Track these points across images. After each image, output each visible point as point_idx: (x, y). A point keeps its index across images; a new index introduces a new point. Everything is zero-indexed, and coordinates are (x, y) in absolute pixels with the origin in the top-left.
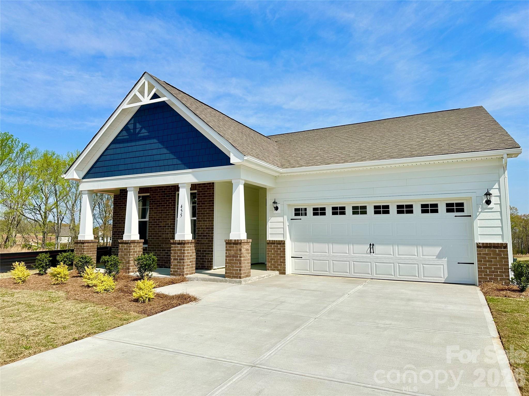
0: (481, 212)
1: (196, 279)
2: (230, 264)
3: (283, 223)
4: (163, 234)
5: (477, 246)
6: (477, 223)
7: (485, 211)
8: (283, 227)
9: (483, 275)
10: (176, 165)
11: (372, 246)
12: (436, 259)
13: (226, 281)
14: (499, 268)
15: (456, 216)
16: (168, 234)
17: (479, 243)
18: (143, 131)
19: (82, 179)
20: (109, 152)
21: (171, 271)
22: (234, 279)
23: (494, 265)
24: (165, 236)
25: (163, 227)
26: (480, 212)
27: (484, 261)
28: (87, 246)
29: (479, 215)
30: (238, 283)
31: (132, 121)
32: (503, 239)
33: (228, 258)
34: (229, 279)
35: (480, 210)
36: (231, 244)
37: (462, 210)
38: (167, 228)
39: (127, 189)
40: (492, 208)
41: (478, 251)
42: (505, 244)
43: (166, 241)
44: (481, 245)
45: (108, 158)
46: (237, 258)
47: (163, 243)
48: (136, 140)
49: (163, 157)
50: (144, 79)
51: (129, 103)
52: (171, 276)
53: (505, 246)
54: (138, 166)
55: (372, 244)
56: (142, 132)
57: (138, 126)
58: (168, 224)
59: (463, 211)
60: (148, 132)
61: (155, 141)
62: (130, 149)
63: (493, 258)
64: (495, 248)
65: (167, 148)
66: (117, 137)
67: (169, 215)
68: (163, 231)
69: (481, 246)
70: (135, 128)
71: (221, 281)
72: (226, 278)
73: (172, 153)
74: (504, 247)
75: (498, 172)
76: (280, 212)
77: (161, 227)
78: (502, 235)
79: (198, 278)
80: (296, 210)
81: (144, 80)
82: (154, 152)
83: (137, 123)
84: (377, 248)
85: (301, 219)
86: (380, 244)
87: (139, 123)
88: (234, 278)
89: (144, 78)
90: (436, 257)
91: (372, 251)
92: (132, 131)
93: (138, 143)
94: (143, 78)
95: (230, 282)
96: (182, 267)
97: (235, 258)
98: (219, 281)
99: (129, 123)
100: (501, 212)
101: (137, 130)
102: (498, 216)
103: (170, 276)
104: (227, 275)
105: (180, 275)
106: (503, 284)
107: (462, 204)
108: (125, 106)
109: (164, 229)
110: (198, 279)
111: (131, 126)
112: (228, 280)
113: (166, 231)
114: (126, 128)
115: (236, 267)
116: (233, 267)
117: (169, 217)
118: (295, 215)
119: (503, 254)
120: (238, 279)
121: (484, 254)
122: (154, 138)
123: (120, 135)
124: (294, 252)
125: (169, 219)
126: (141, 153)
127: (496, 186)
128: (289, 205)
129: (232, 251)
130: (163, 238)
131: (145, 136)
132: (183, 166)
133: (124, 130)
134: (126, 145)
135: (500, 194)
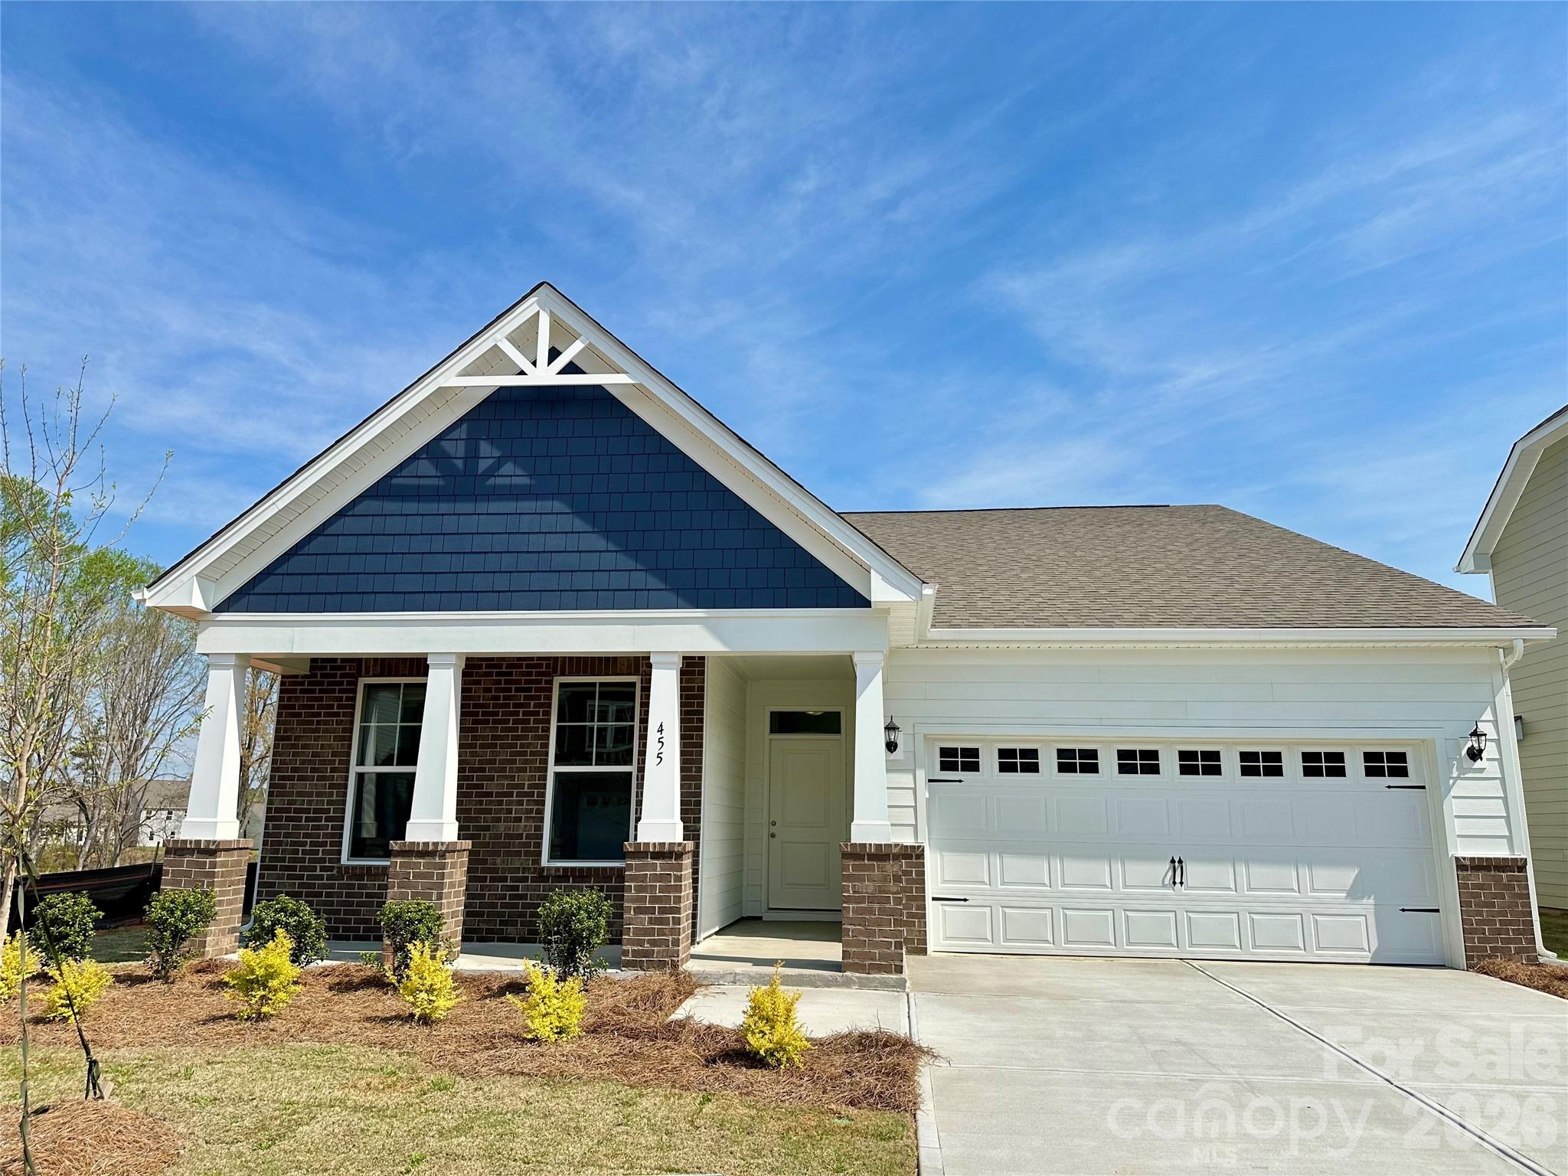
0: (1458, 778)
1: (731, 978)
2: (859, 925)
3: (911, 791)
4: (499, 820)
5: (1457, 866)
6: (1453, 807)
7: (1466, 776)
8: (914, 805)
9: (1476, 940)
10: (642, 590)
11: (1177, 864)
12: (1348, 901)
13: (847, 983)
14: (1511, 922)
15: (1389, 787)
16: (519, 820)
17: (1463, 858)
18: (508, 468)
19: (214, 611)
20: (349, 524)
21: (625, 953)
22: (877, 976)
23: (1499, 913)
24: (507, 828)
25: (498, 794)
26: (1456, 779)
27: (1475, 905)
28: (224, 864)
29: (1454, 784)
30: (894, 987)
31: (462, 432)
32: (1511, 848)
33: (852, 903)
34: (857, 974)
35: (1455, 774)
36: (864, 860)
37: (1403, 772)
38: (514, 798)
39: (426, 659)
40: (1482, 770)
41: (1460, 878)
42: (1521, 859)
43: (508, 845)
44: (1468, 863)
45: (346, 544)
46: (887, 906)
47: (497, 854)
48: (474, 497)
49: (591, 562)
50: (536, 304)
51: (466, 373)
52: (623, 969)
53: (1520, 866)
54: (481, 582)
55: (1177, 860)
56: (502, 471)
57: (485, 448)
58: (522, 786)
59: (1406, 775)
60: (530, 476)
61: (558, 506)
62: (450, 525)
63: (1496, 896)
64: (1499, 871)
65: (606, 533)
66: (389, 476)
67: (524, 754)
68: (499, 811)
69: (1466, 866)
70: (472, 456)
71: (828, 983)
72: (848, 974)
73: (625, 551)
74: (1518, 867)
75: (1490, 681)
76: (902, 758)
77: (490, 794)
78: (1510, 839)
79: (736, 974)
80: (944, 752)
81: (535, 308)
82: (554, 542)
83: (484, 439)
84: (1190, 869)
85: (960, 781)
86: (1198, 859)
87: (491, 440)
88: (876, 973)
89: (537, 301)
90: (1345, 895)
91: (1178, 880)
92: (459, 463)
93: (482, 507)
94: (532, 299)
95: (863, 985)
96: (670, 938)
97: (876, 906)
98: (819, 983)
99: (447, 435)
100: (1503, 780)
101: (483, 465)
102: (1495, 789)
103: (618, 971)
104: (850, 961)
105: (661, 965)
106: (1524, 962)
107: (1401, 757)
108: (450, 377)
109: (500, 803)
110: (737, 978)
111: (456, 449)
112: (857, 977)
113: (509, 811)
114: (432, 451)
115: (882, 933)
116: (872, 933)
117: (526, 762)
118: (942, 769)
119: (1518, 885)
120: (891, 976)
121: (1475, 886)
122: (553, 496)
123: (404, 473)
124: (941, 883)
125: (524, 770)
126: (500, 543)
127: (1488, 715)
128: (927, 738)
129: (867, 883)
130: (499, 836)
131: (517, 486)
132: (671, 596)
133: (424, 456)
134: (432, 507)
135: (1498, 735)
